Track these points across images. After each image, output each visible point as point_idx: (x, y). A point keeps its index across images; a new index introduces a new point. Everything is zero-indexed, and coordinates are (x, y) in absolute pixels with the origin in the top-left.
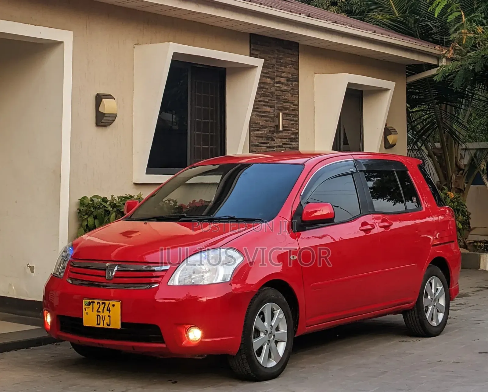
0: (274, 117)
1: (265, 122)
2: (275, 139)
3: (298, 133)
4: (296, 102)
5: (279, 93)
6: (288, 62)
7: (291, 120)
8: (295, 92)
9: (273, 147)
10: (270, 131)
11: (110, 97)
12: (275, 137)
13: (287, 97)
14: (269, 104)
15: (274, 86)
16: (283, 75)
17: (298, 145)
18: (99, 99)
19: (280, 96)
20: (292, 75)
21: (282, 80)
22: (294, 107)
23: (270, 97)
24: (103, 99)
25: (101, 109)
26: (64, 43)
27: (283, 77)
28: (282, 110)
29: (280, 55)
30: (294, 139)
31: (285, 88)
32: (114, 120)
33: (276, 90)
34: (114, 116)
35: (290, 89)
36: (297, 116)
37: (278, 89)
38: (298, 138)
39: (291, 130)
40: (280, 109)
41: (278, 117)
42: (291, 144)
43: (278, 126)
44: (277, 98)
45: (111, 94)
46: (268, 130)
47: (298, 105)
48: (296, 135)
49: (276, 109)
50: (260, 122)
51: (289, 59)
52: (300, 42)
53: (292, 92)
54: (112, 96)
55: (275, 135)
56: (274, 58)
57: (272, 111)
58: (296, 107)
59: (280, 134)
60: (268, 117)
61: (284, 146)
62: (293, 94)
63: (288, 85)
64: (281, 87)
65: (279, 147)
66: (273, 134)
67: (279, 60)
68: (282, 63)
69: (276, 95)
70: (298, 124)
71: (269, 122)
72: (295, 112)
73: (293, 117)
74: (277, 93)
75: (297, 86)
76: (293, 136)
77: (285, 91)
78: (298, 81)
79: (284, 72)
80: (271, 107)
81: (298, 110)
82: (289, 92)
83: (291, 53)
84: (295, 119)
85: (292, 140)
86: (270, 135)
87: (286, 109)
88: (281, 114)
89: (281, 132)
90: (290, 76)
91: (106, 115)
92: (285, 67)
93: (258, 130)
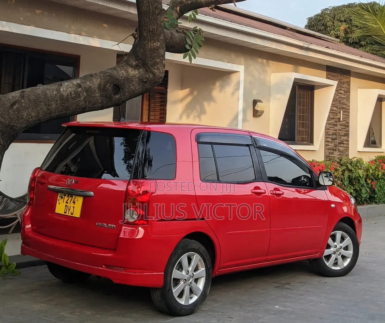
0: (338, 113)
1: (333, 116)
2: (338, 126)
3: (349, 122)
4: (348, 104)
5: (340, 99)
6: (345, 81)
7: (346, 115)
8: (348, 99)
9: (337, 130)
10: (335, 121)
11: (260, 101)
12: (337, 124)
13: (344, 101)
14: (335, 105)
15: (338, 95)
16: (343, 89)
17: (349, 129)
18: (255, 102)
19: (340, 101)
20: (347, 89)
21: (342, 92)
22: (347, 107)
23: (336, 102)
24: (258, 103)
25: (256, 108)
26: (240, 72)
27: (343, 90)
28: (342, 109)
29: (341, 77)
30: (347, 126)
31: (343, 97)
32: (262, 114)
33: (339, 98)
34: (262, 112)
35: (345, 97)
36: (349, 112)
37: (340, 97)
38: (349, 125)
39: (346, 121)
40: (341, 108)
41: (340, 113)
42: (346, 129)
43: (339, 119)
44: (339, 102)
45: (261, 100)
46: (334, 120)
47: (349, 106)
48: (348, 124)
49: (339, 109)
50: (331, 116)
51: (346, 80)
52: (351, 70)
53: (347, 99)
54: (261, 101)
55: (338, 123)
56: (338, 79)
57: (336, 110)
58: (349, 107)
59: (340, 123)
60: (334, 113)
61: (342, 129)
62: (347, 100)
63: (344, 95)
64: (341, 96)
65: (340, 130)
66: (337, 123)
67: (341, 81)
68: (342, 82)
69: (339, 101)
70: (349, 117)
71: (335, 116)
72: (348, 110)
73: (347, 113)
74: (339, 99)
75: (349, 95)
76: (347, 124)
77: (344, 98)
78: (350, 93)
79: (343, 87)
80: (337, 107)
81: (349, 109)
82: (345, 99)
83: (347, 76)
84: (348, 114)
85: (346, 126)
86: (335, 123)
87: (343, 108)
88: (341, 111)
89: (341, 121)
90: (346, 90)
91: (259, 112)
92: (344, 84)
93: (330, 120)
